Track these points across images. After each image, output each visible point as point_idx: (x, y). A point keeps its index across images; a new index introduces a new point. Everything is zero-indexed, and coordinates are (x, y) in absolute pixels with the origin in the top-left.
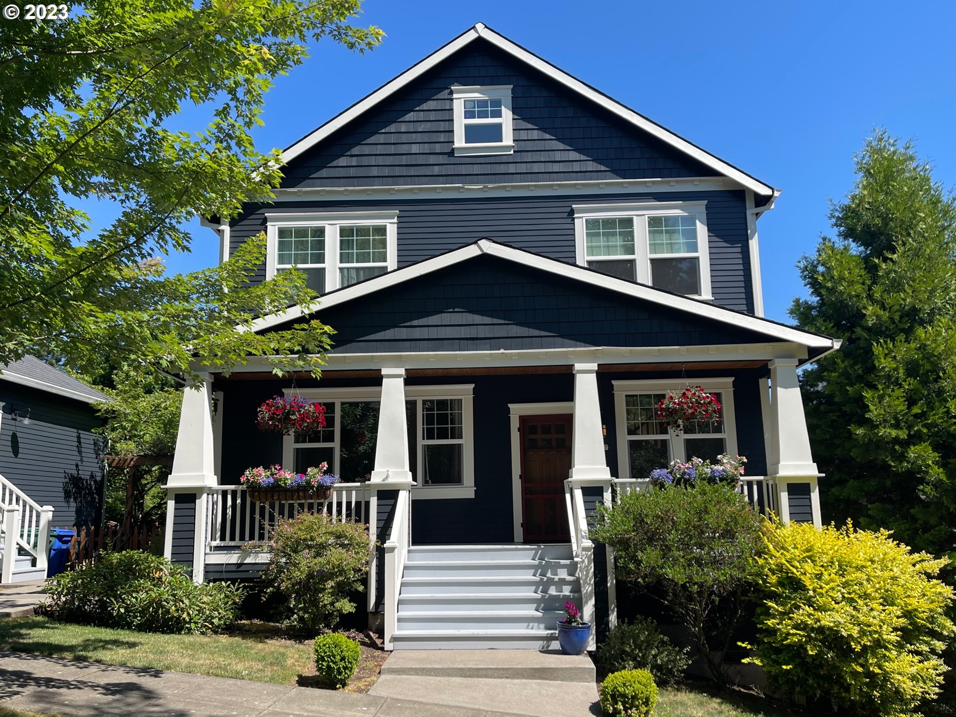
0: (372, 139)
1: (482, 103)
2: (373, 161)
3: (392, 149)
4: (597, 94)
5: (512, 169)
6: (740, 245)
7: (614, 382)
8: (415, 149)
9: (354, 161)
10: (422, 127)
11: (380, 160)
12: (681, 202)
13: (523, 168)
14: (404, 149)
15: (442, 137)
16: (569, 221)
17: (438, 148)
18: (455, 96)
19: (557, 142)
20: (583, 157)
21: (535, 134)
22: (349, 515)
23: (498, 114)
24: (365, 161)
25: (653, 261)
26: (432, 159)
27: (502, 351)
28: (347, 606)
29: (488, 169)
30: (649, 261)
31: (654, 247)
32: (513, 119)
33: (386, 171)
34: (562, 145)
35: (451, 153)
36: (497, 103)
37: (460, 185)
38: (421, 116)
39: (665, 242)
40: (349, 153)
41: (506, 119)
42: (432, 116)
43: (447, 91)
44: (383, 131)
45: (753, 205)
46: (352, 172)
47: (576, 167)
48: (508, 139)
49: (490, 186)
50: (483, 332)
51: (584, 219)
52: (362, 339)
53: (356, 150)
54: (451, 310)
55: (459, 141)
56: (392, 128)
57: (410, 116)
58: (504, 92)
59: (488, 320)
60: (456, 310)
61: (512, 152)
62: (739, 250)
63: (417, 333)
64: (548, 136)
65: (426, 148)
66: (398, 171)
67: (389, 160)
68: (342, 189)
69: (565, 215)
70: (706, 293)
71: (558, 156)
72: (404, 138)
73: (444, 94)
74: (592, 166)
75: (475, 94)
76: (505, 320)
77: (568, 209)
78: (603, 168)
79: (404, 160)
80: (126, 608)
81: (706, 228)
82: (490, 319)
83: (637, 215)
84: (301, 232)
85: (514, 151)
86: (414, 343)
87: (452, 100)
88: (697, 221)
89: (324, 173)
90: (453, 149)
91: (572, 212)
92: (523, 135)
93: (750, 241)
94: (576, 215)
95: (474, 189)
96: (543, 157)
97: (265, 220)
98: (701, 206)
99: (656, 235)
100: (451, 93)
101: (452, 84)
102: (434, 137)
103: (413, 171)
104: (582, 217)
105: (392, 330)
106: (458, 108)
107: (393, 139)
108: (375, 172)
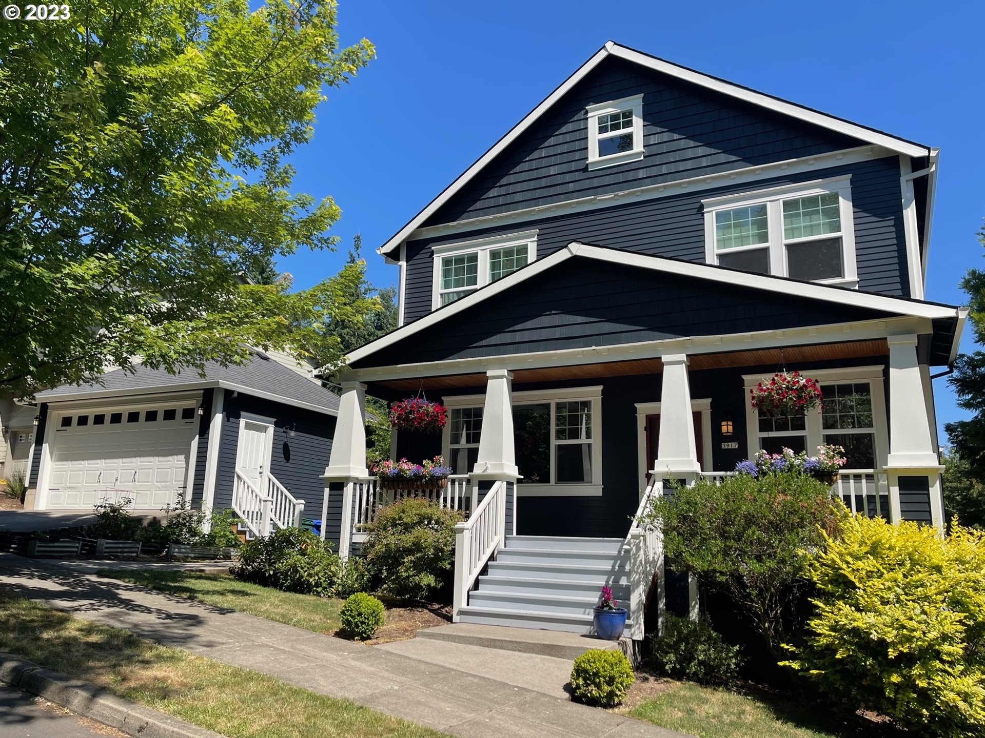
0: (518, 169)
1: (615, 117)
2: (518, 187)
3: (535, 174)
4: (724, 84)
5: (641, 174)
6: (893, 217)
7: (744, 377)
8: (553, 171)
9: (503, 191)
10: (559, 150)
11: (526, 186)
12: (820, 180)
13: (654, 171)
14: (544, 172)
15: (577, 156)
16: (699, 216)
17: (573, 166)
18: (590, 115)
19: (687, 141)
20: (713, 151)
21: (666, 136)
22: (460, 507)
23: (629, 124)
24: (511, 189)
25: (789, 247)
26: (568, 178)
27: (594, 347)
28: (428, 580)
29: (621, 178)
30: (784, 248)
31: (790, 232)
32: (644, 126)
33: (529, 195)
34: (692, 142)
35: (585, 169)
36: (628, 115)
37: (592, 197)
38: (560, 139)
39: (802, 224)
40: (498, 184)
41: (637, 127)
42: (569, 138)
43: (583, 112)
44: (527, 159)
45: (910, 170)
46: (501, 201)
47: (704, 162)
48: (638, 146)
49: (621, 193)
50: (577, 331)
51: (714, 212)
52: (474, 345)
53: (504, 181)
54: (548, 313)
55: (593, 156)
56: (535, 155)
57: (552, 141)
58: (635, 102)
59: (580, 319)
60: (553, 312)
61: (642, 158)
62: (892, 223)
63: (518, 337)
64: (676, 136)
65: (564, 168)
66: (538, 193)
67: (532, 185)
68: (491, 217)
69: (695, 211)
70: (851, 274)
71: (689, 154)
72: (544, 162)
73: (581, 115)
74: (723, 158)
75: (608, 109)
76: (597, 317)
77: (698, 205)
78: (733, 158)
79: (543, 182)
80: (274, 571)
81: (851, 204)
82: (584, 318)
83: (770, 201)
84: (460, 260)
85: (644, 157)
86: (516, 346)
87: (587, 119)
88: (841, 199)
89: (478, 205)
90: (587, 165)
91: (702, 207)
92: (653, 140)
93: (904, 211)
94: (705, 210)
95: (606, 199)
96: (671, 157)
97: (432, 253)
98: (844, 182)
99: (794, 219)
100: (587, 113)
101: (587, 104)
102: (571, 157)
103: (552, 191)
104: (711, 211)
105: (498, 335)
106: (593, 125)
107: (534, 165)
108: (518, 197)
